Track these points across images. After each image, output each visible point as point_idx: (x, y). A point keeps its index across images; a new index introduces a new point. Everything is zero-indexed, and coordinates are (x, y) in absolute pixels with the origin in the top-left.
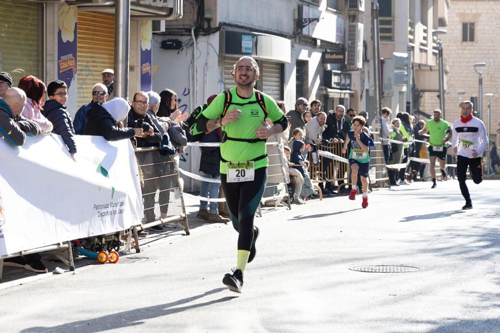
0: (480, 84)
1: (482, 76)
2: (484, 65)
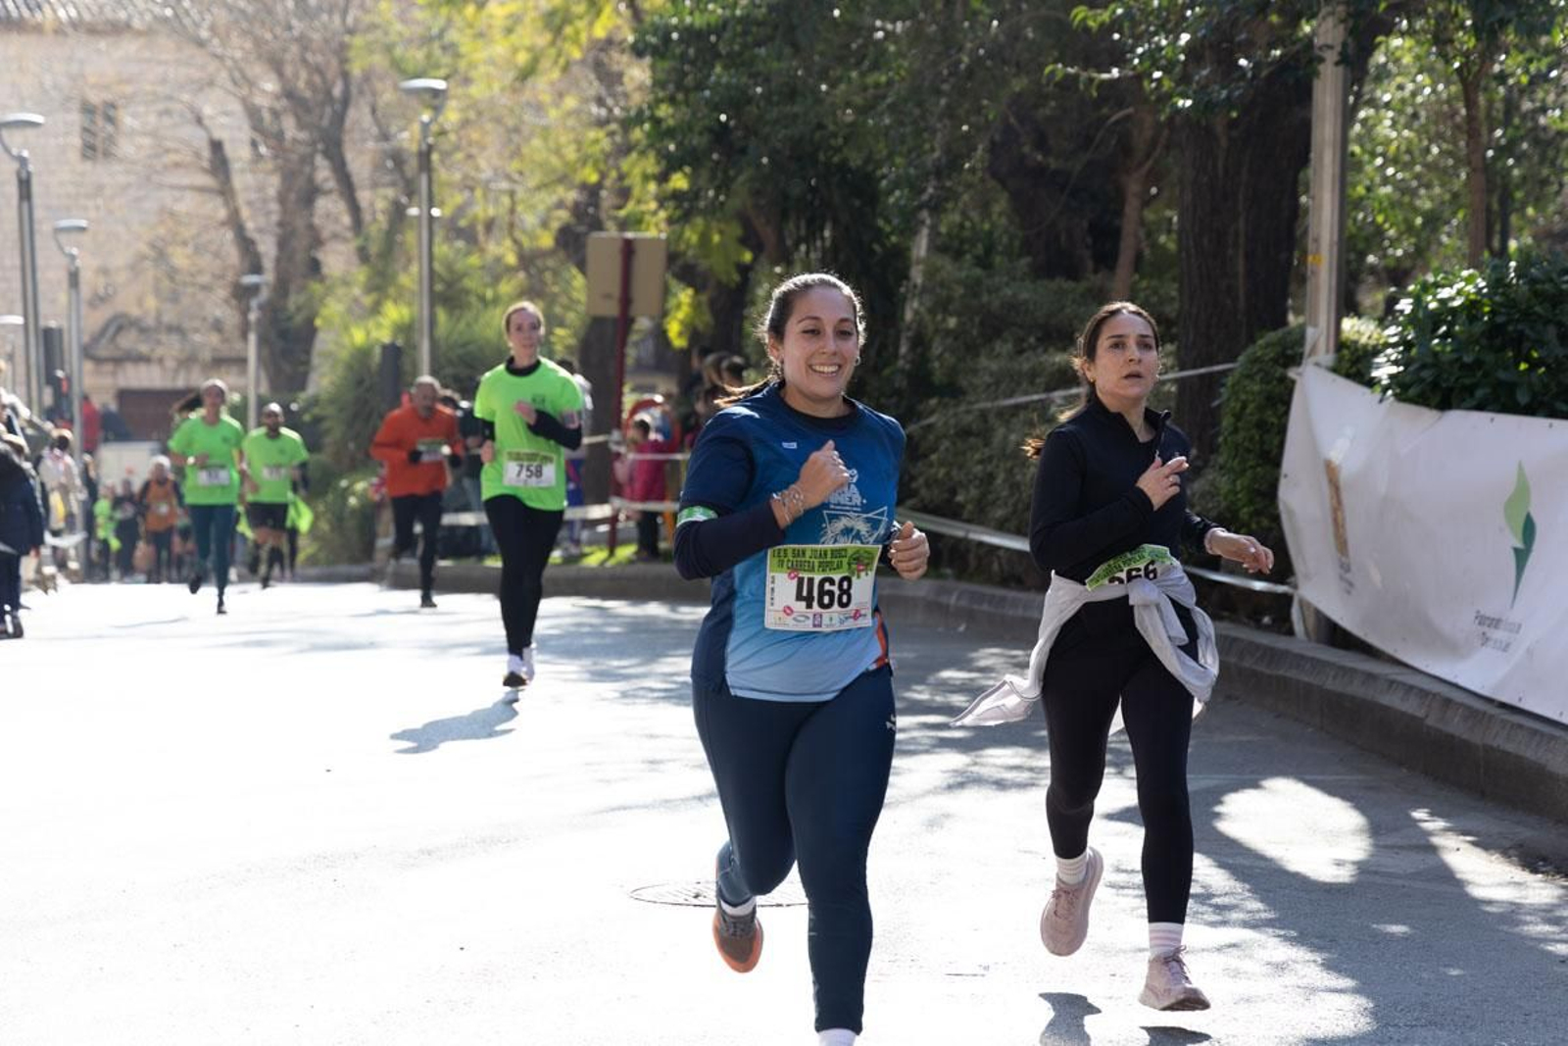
0: (70, 286)
1: (78, 263)
2: (82, 229)
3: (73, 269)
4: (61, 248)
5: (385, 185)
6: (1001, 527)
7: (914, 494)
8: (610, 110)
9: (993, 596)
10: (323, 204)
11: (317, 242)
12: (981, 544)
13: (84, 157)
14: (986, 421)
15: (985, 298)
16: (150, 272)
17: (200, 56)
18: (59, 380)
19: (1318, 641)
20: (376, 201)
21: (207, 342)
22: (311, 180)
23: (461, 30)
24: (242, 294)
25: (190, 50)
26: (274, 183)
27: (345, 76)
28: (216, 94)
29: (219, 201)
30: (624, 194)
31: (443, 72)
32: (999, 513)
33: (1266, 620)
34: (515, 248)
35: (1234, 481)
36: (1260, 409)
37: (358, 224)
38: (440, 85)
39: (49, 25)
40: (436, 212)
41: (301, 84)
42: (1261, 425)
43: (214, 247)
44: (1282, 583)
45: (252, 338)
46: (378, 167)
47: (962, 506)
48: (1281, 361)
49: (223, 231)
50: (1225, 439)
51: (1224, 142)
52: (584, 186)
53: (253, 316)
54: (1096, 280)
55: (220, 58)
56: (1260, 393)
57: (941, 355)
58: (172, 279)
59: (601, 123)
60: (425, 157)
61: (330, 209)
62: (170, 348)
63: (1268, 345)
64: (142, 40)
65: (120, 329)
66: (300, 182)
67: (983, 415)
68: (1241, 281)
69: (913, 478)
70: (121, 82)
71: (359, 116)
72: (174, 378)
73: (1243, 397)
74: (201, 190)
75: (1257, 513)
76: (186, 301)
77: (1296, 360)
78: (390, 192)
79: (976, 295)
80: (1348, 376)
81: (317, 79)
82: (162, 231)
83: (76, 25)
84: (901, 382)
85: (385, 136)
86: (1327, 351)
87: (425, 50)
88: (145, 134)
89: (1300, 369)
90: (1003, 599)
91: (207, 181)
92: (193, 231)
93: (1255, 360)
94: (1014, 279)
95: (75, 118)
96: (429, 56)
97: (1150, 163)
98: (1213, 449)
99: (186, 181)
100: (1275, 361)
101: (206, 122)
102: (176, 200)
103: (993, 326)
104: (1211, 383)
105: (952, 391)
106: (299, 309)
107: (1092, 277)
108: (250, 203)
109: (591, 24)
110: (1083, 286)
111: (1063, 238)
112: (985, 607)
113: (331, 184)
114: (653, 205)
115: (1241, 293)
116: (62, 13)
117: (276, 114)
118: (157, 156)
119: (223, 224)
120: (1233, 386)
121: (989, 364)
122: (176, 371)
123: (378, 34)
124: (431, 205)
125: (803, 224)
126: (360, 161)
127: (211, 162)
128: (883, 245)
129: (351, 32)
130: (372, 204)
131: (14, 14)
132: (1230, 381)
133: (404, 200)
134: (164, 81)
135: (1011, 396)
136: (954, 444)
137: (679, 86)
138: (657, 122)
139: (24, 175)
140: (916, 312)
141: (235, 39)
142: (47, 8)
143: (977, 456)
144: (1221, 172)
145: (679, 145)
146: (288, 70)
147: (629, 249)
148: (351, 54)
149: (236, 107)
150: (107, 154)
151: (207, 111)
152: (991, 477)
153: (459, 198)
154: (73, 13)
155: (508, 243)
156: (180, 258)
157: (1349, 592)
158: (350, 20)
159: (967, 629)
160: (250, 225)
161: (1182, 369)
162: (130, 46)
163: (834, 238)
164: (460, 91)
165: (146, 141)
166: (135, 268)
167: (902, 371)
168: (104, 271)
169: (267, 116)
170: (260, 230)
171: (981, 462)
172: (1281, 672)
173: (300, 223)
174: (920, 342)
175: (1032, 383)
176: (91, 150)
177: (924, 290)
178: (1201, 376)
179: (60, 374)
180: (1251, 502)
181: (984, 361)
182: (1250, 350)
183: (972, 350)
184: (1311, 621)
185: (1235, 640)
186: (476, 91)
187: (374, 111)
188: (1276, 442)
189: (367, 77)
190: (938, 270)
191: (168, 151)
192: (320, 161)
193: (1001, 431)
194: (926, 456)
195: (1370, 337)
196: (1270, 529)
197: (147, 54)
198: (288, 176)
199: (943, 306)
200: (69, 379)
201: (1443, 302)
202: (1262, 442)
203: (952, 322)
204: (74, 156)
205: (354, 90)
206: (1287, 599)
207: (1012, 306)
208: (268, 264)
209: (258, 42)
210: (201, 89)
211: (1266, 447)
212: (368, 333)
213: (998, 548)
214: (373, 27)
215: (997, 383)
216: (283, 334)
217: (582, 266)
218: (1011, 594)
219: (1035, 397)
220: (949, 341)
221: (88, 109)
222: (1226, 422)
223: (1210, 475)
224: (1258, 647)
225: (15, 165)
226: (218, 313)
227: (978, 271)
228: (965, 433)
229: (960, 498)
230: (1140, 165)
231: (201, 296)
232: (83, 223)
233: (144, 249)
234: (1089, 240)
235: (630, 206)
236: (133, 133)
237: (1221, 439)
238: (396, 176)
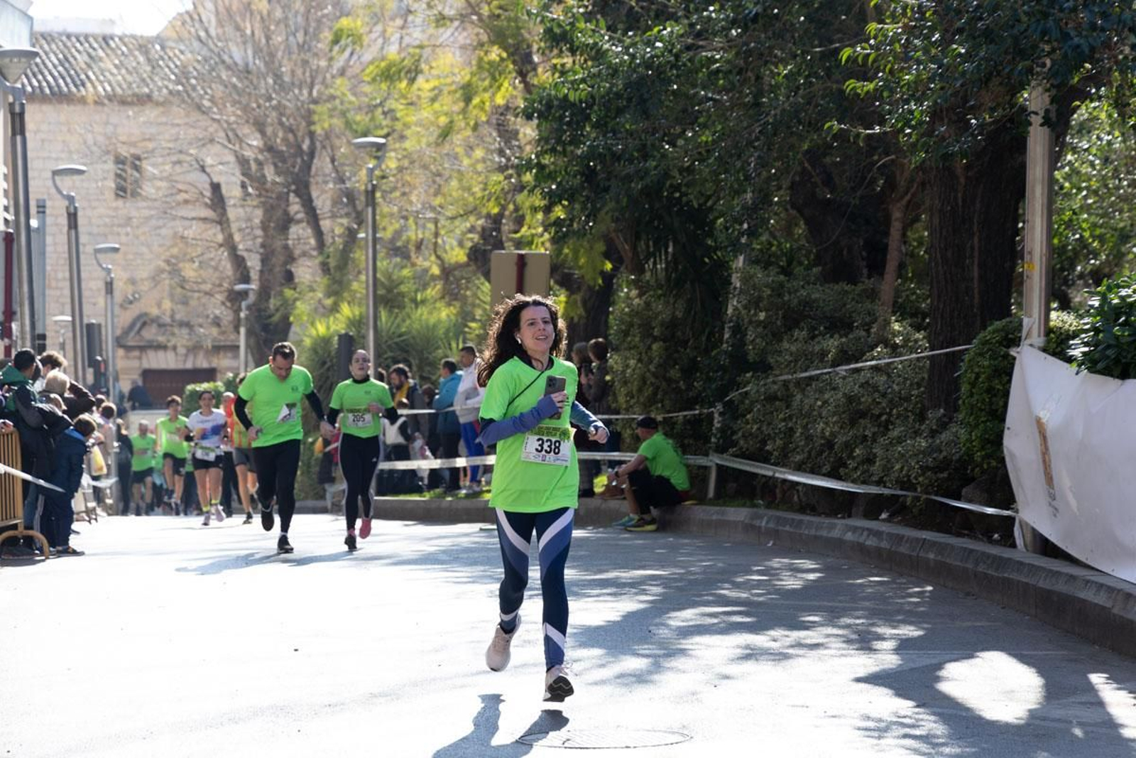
0: (107, 293)
1: (113, 275)
2: (116, 250)
3: (109, 280)
4: (100, 265)
5: (341, 217)
6: (799, 468)
7: (734, 444)
8: (509, 159)
9: (793, 519)
10: (295, 231)
11: (291, 259)
12: (785, 481)
13: (117, 195)
14: (788, 389)
15: (786, 298)
16: (167, 282)
17: (204, 121)
18: (99, 362)
19: (1035, 552)
20: (334, 228)
21: (209, 334)
22: (286, 213)
23: (397, 100)
24: (235, 298)
25: (196, 115)
26: (258, 214)
27: (312, 135)
28: (216, 148)
29: (219, 227)
30: (520, 221)
31: (385, 131)
32: (798, 458)
33: (996, 536)
34: (439, 262)
35: (970, 434)
36: (989, 379)
37: (321, 245)
38: (382, 141)
39: (90, 99)
40: (378, 235)
41: (278, 141)
42: (990, 390)
43: (213, 263)
44: (1008, 509)
45: (243, 330)
46: (336, 202)
47: (770, 453)
48: (1005, 343)
49: (222, 249)
50: (964, 402)
51: (962, 180)
52: (488, 216)
53: (242, 315)
54: (869, 283)
55: (218, 121)
56: (989, 367)
57: (754, 340)
58: (183, 288)
59: (502, 169)
60: (370, 194)
61: (300, 233)
62: (182, 339)
63: (994, 333)
64: (161, 109)
65: (144, 324)
66: (279, 213)
67: (786, 383)
68: (976, 285)
69: (734, 433)
70: (145, 140)
71: (322, 164)
72: (185, 361)
73: (977, 370)
74: (204, 220)
75: (988, 456)
76: (193, 303)
77: (1016, 342)
78: (345, 221)
79: (780, 295)
80: (1054, 354)
81: (290, 136)
82: (175, 251)
83: (110, 98)
84: (724, 360)
85: (341, 180)
86: (1039, 336)
87: (370, 115)
88: (161, 179)
89: (1019, 349)
90: (801, 521)
91: (208, 213)
92: (199, 250)
93: (985, 343)
94: (808, 283)
95: (110, 166)
96: (373, 119)
97: (908, 197)
98: (956, 410)
99: (193, 214)
100: (1000, 343)
101: (208, 170)
102: (185, 229)
103: (792, 318)
104: (954, 359)
105: (763, 367)
106: (277, 310)
107: (867, 281)
108: (240, 230)
109: (494, 95)
110: (860, 287)
111: (845, 252)
112: (787, 528)
113: (300, 216)
114: (540, 230)
115: (976, 291)
116: (100, 89)
117: (260, 164)
118: (172, 195)
119: (221, 245)
120: (970, 361)
121: (789, 347)
122: (186, 356)
123: (337, 102)
124: (375, 232)
125: (651, 243)
126: (323, 198)
127: (211, 200)
128: (710, 258)
129: (315, 102)
130: (333, 231)
131: (65, 89)
132: (967, 357)
133: (355, 226)
134: (176, 140)
135: (806, 371)
136: (764, 406)
137: (559, 141)
138: (541, 167)
139: (72, 210)
140: (736, 309)
141: (230, 108)
142: (88, 85)
143: (781, 416)
144: (960, 203)
145: (559, 185)
146: (269, 130)
147: (522, 262)
148: (316, 118)
149: (232, 158)
150: (135, 194)
151: (209, 161)
152: (791, 431)
153: (397, 226)
154: (108, 88)
155: (433, 258)
156: (189, 271)
157: (1055, 515)
158: (315, 93)
159: (774, 544)
160: (241, 247)
161: (932, 350)
162: (151, 113)
163: (674, 255)
164: (397, 145)
165: (163, 184)
166: (155, 279)
167: (726, 352)
168: (132, 281)
169: (254, 166)
170: (247, 250)
171: (784, 420)
172: (1006, 575)
173: (278, 244)
174: (738, 330)
175: (822, 361)
176: (122, 191)
177: (741, 291)
178: (946, 354)
179: (99, 358)
180: (983, 448)
181: (786, 345)
182: (981, 335)
183: (777, 336)
184: (1029, 537)
185: (972, 551)
186: (407, 144)
187: (333, 161)
188: (1001, 403)
189: (327, 136)
190: (751, 277)
191: (180, 191)
192: (293, 198)
193: (799, 397)
194: (745, 416)
195: (1070, 325)
196: (997, 468)
197: (164, 119)
198: (269, 210)
199: (755, 303)
200: (105, 362)
201: (1123, 298)
202: (991, 403)
203: (762, 316)
204: (110, 195)
205: (318, 144)
206: (1011, 520)
207: (807, 303)
208: (254, 275)
209: (246, 109)
210: (204, 145)
211: (993, 407)
212: (328, 328)
213: (798, 483)
214: (333, 98)
215: (796, 361)
216: (265, 328)
217: (487, 275)
218: (807, 518)
219: (825, 371)
220: (760, 330)
221: (119, 161)
222: (965, 388)
223: (954, 428)
224: (988, 556)
225: (66, 203)
226: (217, 312)
227: (782, 277)
228: (771, 398)
229: (768, 448)
230: (902, 198)
231: (204, 300)
232: (117, 246)
233: (163, 265)
234: (864, 254)
235: (524, 229)
236: (154, 178)
237: (960, 402)
238: (349, 209)
